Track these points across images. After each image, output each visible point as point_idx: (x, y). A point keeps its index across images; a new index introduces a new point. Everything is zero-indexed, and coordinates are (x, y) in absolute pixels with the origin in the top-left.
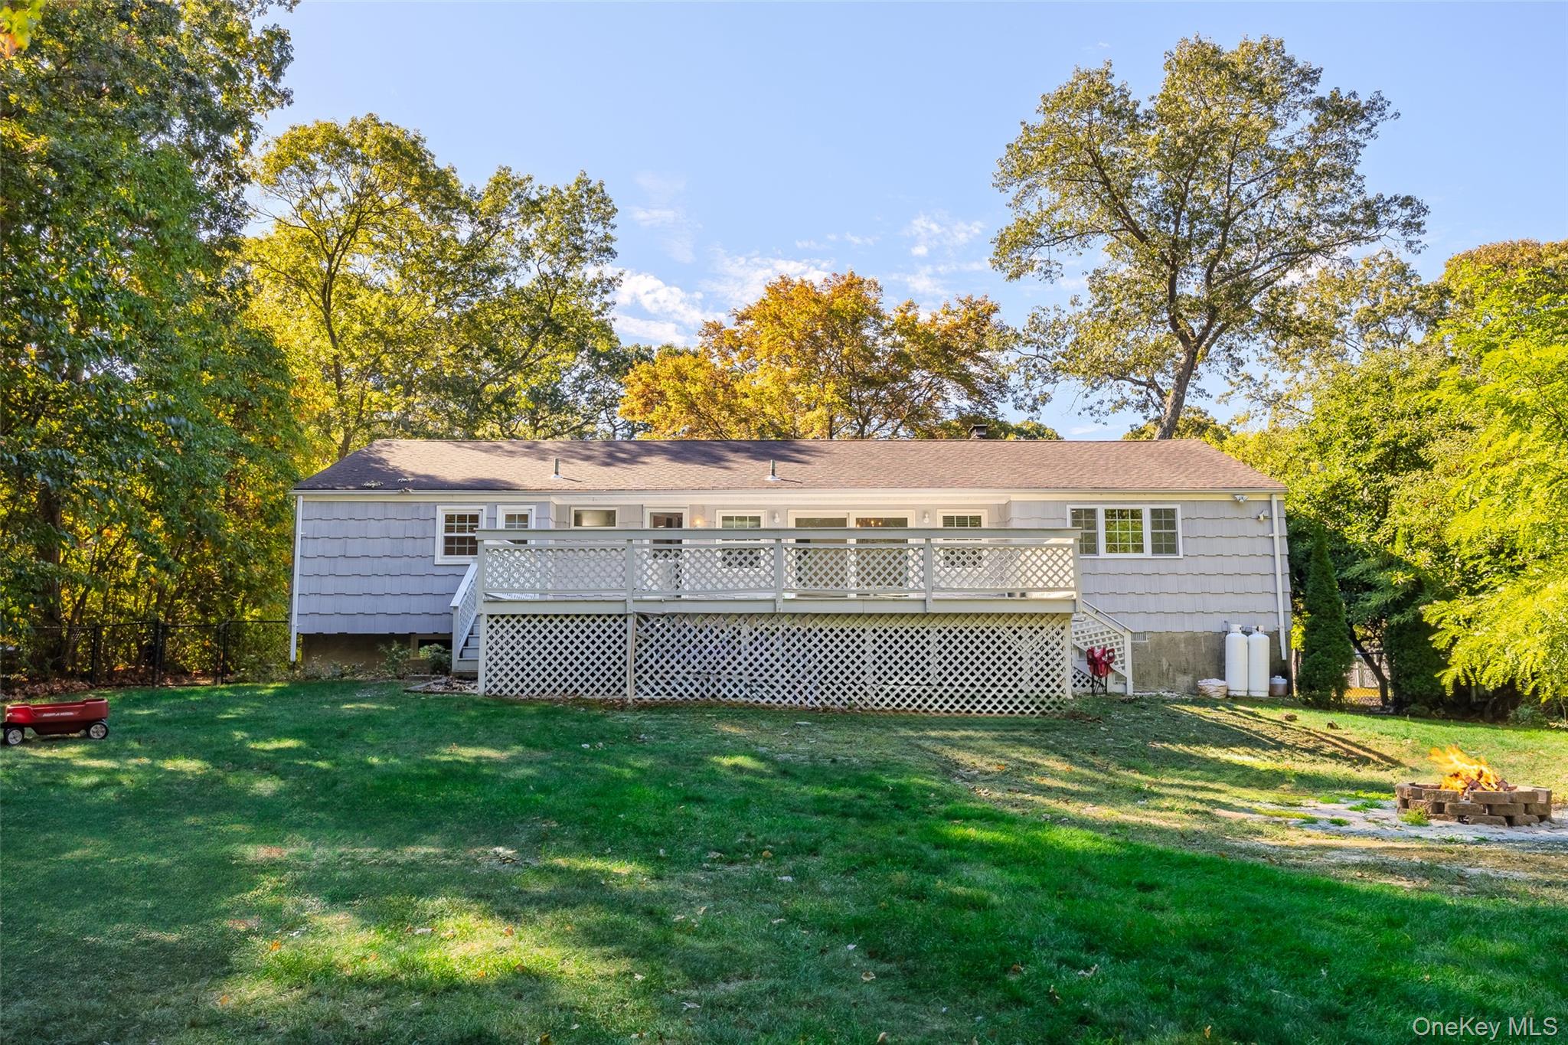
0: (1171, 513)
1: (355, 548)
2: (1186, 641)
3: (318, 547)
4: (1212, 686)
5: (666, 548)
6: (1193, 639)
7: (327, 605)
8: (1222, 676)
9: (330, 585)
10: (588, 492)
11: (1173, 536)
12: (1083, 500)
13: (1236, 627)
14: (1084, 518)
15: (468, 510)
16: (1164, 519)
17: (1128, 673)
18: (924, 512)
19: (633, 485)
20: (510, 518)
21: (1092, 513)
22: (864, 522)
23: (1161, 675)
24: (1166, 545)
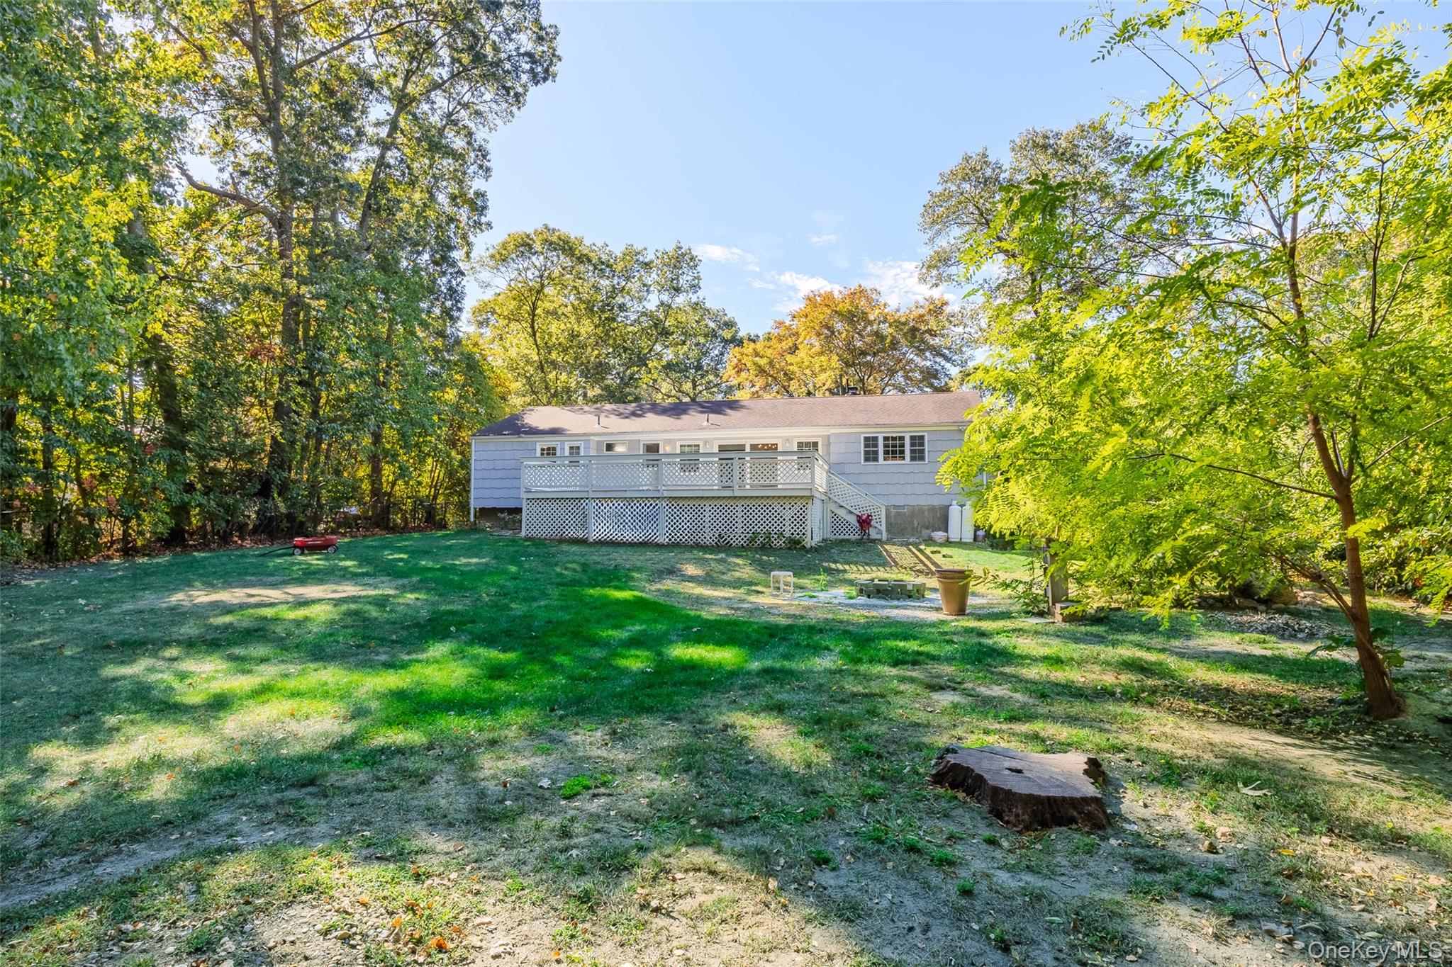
0: (922, 438)
1: (499, 465)
2: (929, 510)
3: (484, 465)
4: (939, 535)
5: (654, 463)
6: (932, 509)
7: (487, 494)
8: (946, 530)
9: (488, 484)
10: (612, 434)
11: (922, 451)
12: (870, 432)
13: (954, 502)
14: (870, 442)
15: (551, 445)
16: (918, 441)
17: (883, 528)
18: (787, 440)
19: (634, 430)
20: (571, 448)
21: (876, 439)
22: (754, 447)
23: (913, 529)
24: (918, 455)
